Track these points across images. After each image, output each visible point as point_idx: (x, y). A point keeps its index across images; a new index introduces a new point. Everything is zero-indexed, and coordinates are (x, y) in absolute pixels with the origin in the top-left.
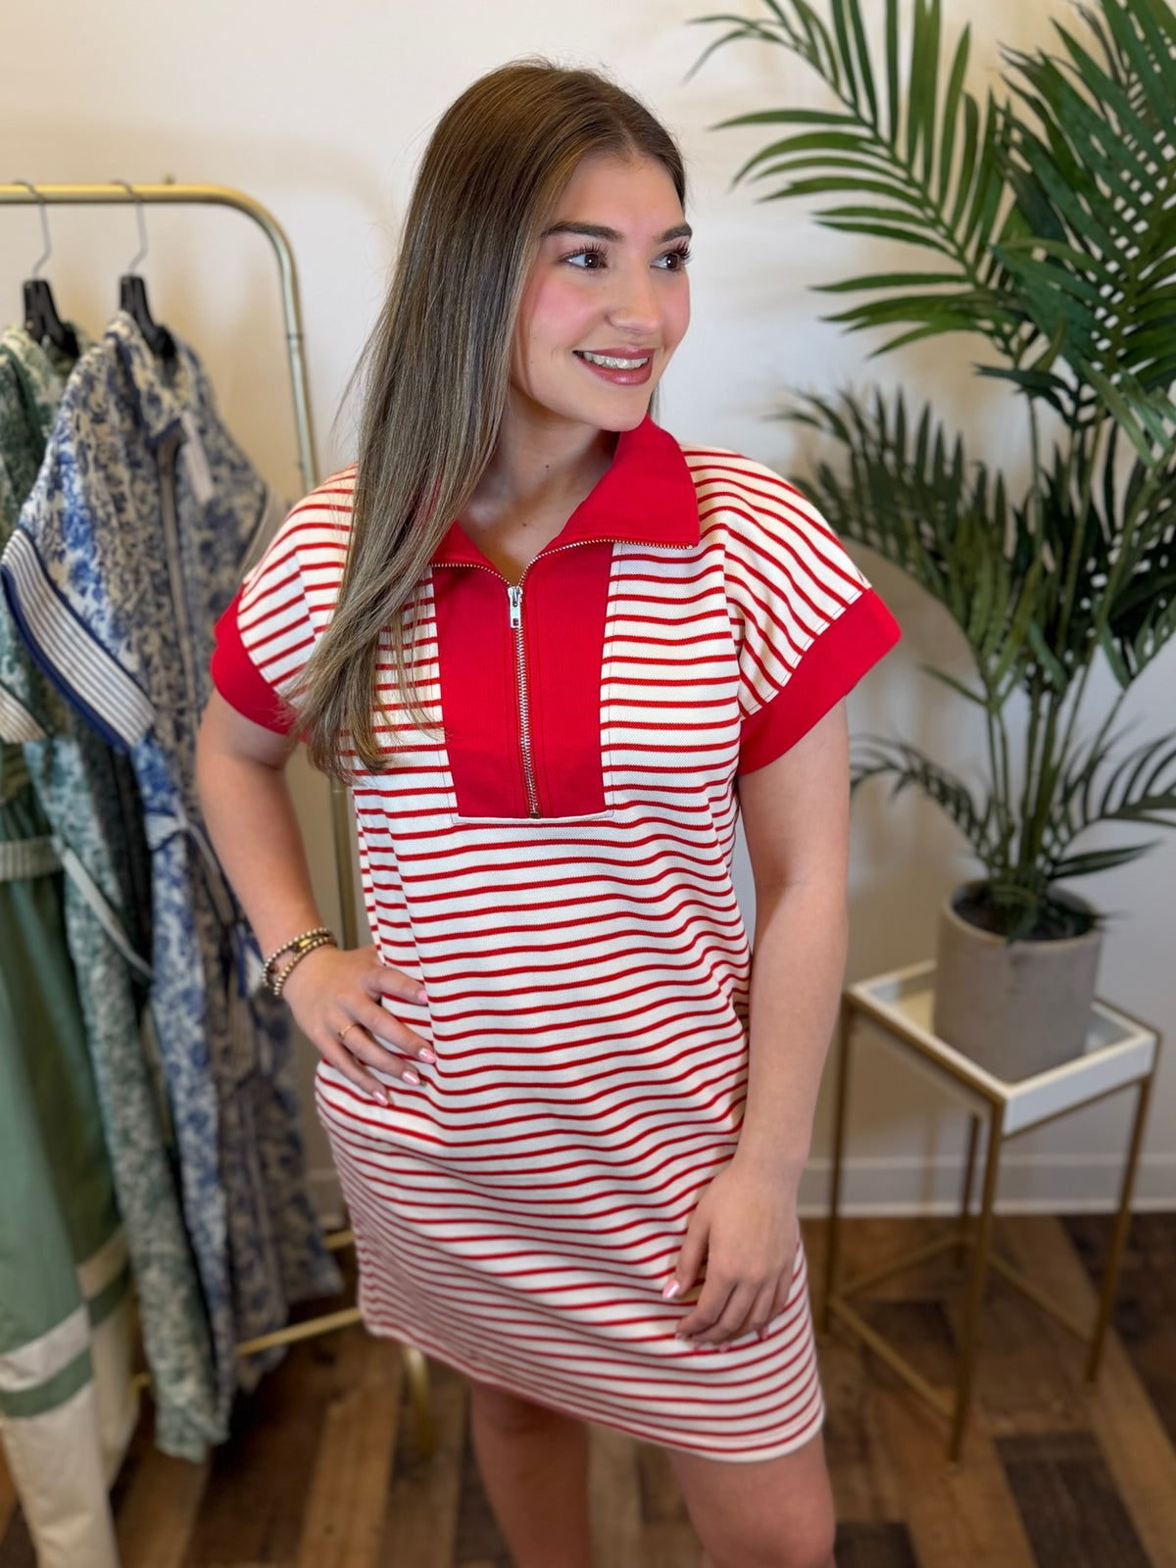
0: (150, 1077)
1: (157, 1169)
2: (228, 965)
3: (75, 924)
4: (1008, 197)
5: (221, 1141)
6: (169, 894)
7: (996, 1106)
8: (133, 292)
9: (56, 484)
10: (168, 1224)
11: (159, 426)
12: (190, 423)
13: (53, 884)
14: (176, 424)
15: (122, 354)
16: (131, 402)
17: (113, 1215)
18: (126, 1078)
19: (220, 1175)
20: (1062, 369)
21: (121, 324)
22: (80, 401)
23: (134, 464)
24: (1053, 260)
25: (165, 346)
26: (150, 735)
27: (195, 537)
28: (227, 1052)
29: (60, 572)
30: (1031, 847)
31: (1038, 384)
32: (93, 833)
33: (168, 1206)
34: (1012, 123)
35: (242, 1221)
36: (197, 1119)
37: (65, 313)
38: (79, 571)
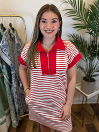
0: (12, 94)
1: (12, 102)
2: (18, 84)
3: (5, 81)
4: (89, 17)
5: (18, 100)
6: (13, 78)
7: (87, 97)
8: (10, 25)
9: (3, 42)
10: (13, 107)
11: (13, 37)
12: (15, 36)
13: (3, 77)
14: (14, 37)
15: (9, 30)
16: (10, 35)
17: (8, 106)
18: (9, 94)
19: (18, 103)
20: (93, 32)
21: (9, 28)
22: (5, 35)
23: (10, 40)
24: (92, 23)
25: (13, 29)
26: (12, 64)
27: (16, 46)
28: (18, 92)
29: (3, 50)
30: (90, 74)
31: (91, 33)
32: (6, 73)
33: (13, 105)
34: (89, 10)
35: (20, 106)
36: (16, 98)
37: (4, 26)
38: (5, 50)
